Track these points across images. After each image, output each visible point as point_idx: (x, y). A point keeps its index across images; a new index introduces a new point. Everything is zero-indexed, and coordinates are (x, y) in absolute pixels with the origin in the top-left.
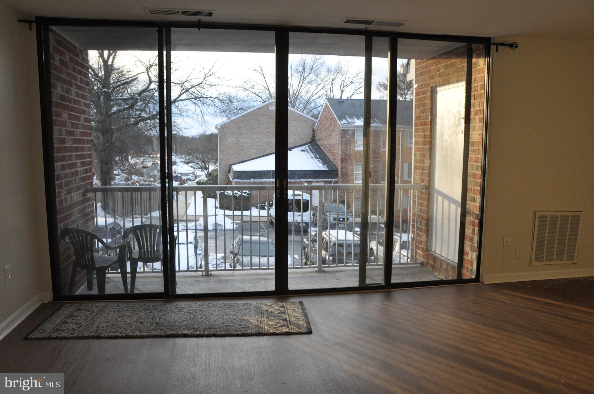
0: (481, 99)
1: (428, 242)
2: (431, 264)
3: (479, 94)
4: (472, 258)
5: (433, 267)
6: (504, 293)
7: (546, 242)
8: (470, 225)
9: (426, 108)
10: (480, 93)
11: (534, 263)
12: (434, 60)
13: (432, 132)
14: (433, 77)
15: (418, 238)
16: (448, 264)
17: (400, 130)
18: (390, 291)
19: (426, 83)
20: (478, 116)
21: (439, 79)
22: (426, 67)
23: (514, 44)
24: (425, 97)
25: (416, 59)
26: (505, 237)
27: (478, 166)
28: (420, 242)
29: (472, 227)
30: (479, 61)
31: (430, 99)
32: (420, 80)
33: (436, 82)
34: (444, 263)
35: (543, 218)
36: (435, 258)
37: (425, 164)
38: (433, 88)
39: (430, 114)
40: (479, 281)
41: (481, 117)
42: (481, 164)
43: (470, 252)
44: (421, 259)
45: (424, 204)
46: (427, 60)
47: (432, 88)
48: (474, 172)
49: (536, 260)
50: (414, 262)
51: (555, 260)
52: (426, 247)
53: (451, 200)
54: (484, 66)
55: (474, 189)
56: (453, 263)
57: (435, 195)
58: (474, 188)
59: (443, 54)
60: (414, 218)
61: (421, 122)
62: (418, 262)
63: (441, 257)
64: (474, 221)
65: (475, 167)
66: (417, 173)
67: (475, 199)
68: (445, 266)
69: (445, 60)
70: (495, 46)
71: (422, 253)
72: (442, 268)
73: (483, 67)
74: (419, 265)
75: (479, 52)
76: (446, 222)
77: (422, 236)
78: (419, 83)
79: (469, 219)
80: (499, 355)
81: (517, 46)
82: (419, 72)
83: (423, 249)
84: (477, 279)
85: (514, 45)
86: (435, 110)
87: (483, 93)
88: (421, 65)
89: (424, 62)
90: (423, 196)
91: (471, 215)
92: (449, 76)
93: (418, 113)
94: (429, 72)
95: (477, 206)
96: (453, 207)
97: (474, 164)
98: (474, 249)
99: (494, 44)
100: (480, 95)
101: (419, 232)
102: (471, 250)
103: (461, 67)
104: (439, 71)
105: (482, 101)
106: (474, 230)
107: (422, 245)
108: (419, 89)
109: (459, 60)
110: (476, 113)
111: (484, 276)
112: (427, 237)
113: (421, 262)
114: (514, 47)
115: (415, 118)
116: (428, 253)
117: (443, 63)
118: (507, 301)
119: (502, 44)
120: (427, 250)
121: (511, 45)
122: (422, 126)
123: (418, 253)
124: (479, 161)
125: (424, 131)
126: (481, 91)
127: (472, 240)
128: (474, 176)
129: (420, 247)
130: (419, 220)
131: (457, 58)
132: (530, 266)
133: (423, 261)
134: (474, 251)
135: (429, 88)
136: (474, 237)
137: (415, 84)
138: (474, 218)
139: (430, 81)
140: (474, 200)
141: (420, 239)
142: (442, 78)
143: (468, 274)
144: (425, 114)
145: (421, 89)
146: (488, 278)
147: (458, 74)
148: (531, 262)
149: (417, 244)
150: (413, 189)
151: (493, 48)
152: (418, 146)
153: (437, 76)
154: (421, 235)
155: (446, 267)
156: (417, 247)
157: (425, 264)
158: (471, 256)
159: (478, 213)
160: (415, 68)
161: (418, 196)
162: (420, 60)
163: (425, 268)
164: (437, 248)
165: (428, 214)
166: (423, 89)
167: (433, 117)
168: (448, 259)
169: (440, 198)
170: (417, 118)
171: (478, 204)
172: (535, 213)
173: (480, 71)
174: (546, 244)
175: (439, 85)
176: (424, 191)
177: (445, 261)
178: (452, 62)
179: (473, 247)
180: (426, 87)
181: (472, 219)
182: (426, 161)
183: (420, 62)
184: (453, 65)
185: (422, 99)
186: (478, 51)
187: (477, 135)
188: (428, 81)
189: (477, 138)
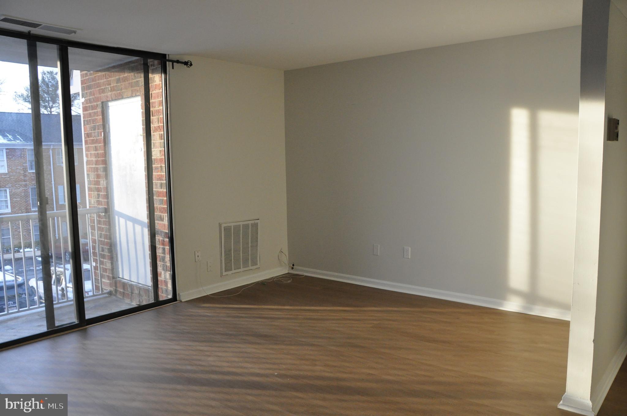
0: (159, 115)
1: (114, 269)
2: (120, 291)
3: (156, 110)
4: (165, 278)
5: (123, 294)
6: (204, 307)
7: (232, 252)
8: (159, 245)
9: (98, 124)
10: (158, 110)
11: (224, 273)
12: (103, 73)
13: (107, 150)
14: (103, 91)
15: (101, 266)
16: (140, 289)
17: (50, 148)
18: (86, 328)
19: (96, 97)
20: (158, 133)
21: (110, 93)
22: (93, 80)
23: (189, 62)
24: (95, 112)
25: (81, 71)
26: (196, 252)
27: (161, 184)
28: (105, 270)
29: (162, 247)
30: (154, 77)
31: (101, 115)
32: (88, 94)
33: (107, 97)
34: (135, 288)
35: (227, 229)
36: (124, 285)
37: (101, 185)
38: (104, 103)
39: (102, 130)
40: (176, 300)
41: (162, 134)
42: (165, 182)
43: (163, 273)
44: (108, 289)
45: (105, 228)
46: (95, 73)
47: (102, 102)
48: (158, 190)
49: (226, 271)
50: (101, 293)
51: (242, 267)
52: (112, 274)
53: (135, 221)
54: (161, 82)
55: (159, 208)
56: (145, 286)
57: (117, 217)
58: (160, 206)
59: (114, 67)
60: (94, 244)
61: (93, 140)
62: (105, 291)
63: (130, 282)
64: (164, 241)
65: (159, 185)
66: (92, 196)
67: (162, 217)
68: (136, 292)
69: (116, 74)
70: (171, 63)
71: (108, 281)
72: (133, 293)
73: (159, 83)
74: (107, 295)
75: (155, 67)
76: (132, 246)
77: (106, 264)
78: (87, 97)
79: (158, 238)
80: (217, 366)
81: (191, 65)
82: (85, 85)
83: (108, 276)
84: (175, 298)
85: (189, 64)
86: (107, 126)
87: (162, 110)
88: (87, 78)
89: (91, 74)
90: (102, 220)
91: (159, 234)
92: (121, 90)
93: (88, 130)
94: (98, 85)
95: (164, 225)
96: (138, 228)
97: (158, 182)
98: (166, 269)
99: (169, 61)
100: (158, 111)
101: (102, 259)
102: (164, 270)
103: (135, 82)
104: (110, 84)
105: (161, 118)
106: (164, 249)
107: (107, 273)
108: (87, 103)
109: (132, 74)
110: (156, 130)
111: (181, 294)
112: (112, 264)
113: (108, 291)
114: (188, 65)
115: (85, 135)
116: (115, 281)
117: (115, 76)
118: (208, 314)
119: (178, 62)
120: (113, 278)
121: (186, 63)
122: (93, 144)
123: (103, 282)
124: (162, 179)
125: (96, 149)
126: (158, 107)
127: (163, 259)
128: (159, 194)
129: (104, 275)
130: (101, 246)
131: (130, 73)
132: (221, 277)
133: (110, 290)
134: (166, 271)
135: (99, 103)
136: (165, 257)
137: (82, 98)
138: (163, 237)
139: (100, 95)
140: (162, 219)
141: (104, 267)
142: (114, 92)
143: (163, 294)
144: (96, 131)
145: (90, 103)
146: (184, 296)
147: (133, 89)
148: (221, 273)
149: (102, 273)
150: (90, 214)
151: (169, 65)
152: (91, 166)
153: (108, 90)
154: (104, 262)
155: (138, 292)
156: (102, 276)
157: (114, 292)
158: (165, 276)
159: (167, 231)
160: (81, 80)
161: (97, 220)
162: (86, 72)
163: (114, 297)
164: (125, 273)
165: (110, 239)
166: (92, 104)
167: (106, 135)
168: (139, 283)
169: (122, 221)
170: (88, 135)
171: (166, 222)
172: (220, 225)
173: (156, 87)
174: (232, 253)
175: (111, 100)
176: (103, 214)
177: (136, 286)
178: (124, 76)
179: (165, 267)
180: (96, 102)
181: (161, 239)
182: (102, 182)
183: (86, 74)
184: (125, 79)
185: (92, 115)
186: (153, 66)
187: (158, 152)
188: (97, 95)
189: (159, 155)
